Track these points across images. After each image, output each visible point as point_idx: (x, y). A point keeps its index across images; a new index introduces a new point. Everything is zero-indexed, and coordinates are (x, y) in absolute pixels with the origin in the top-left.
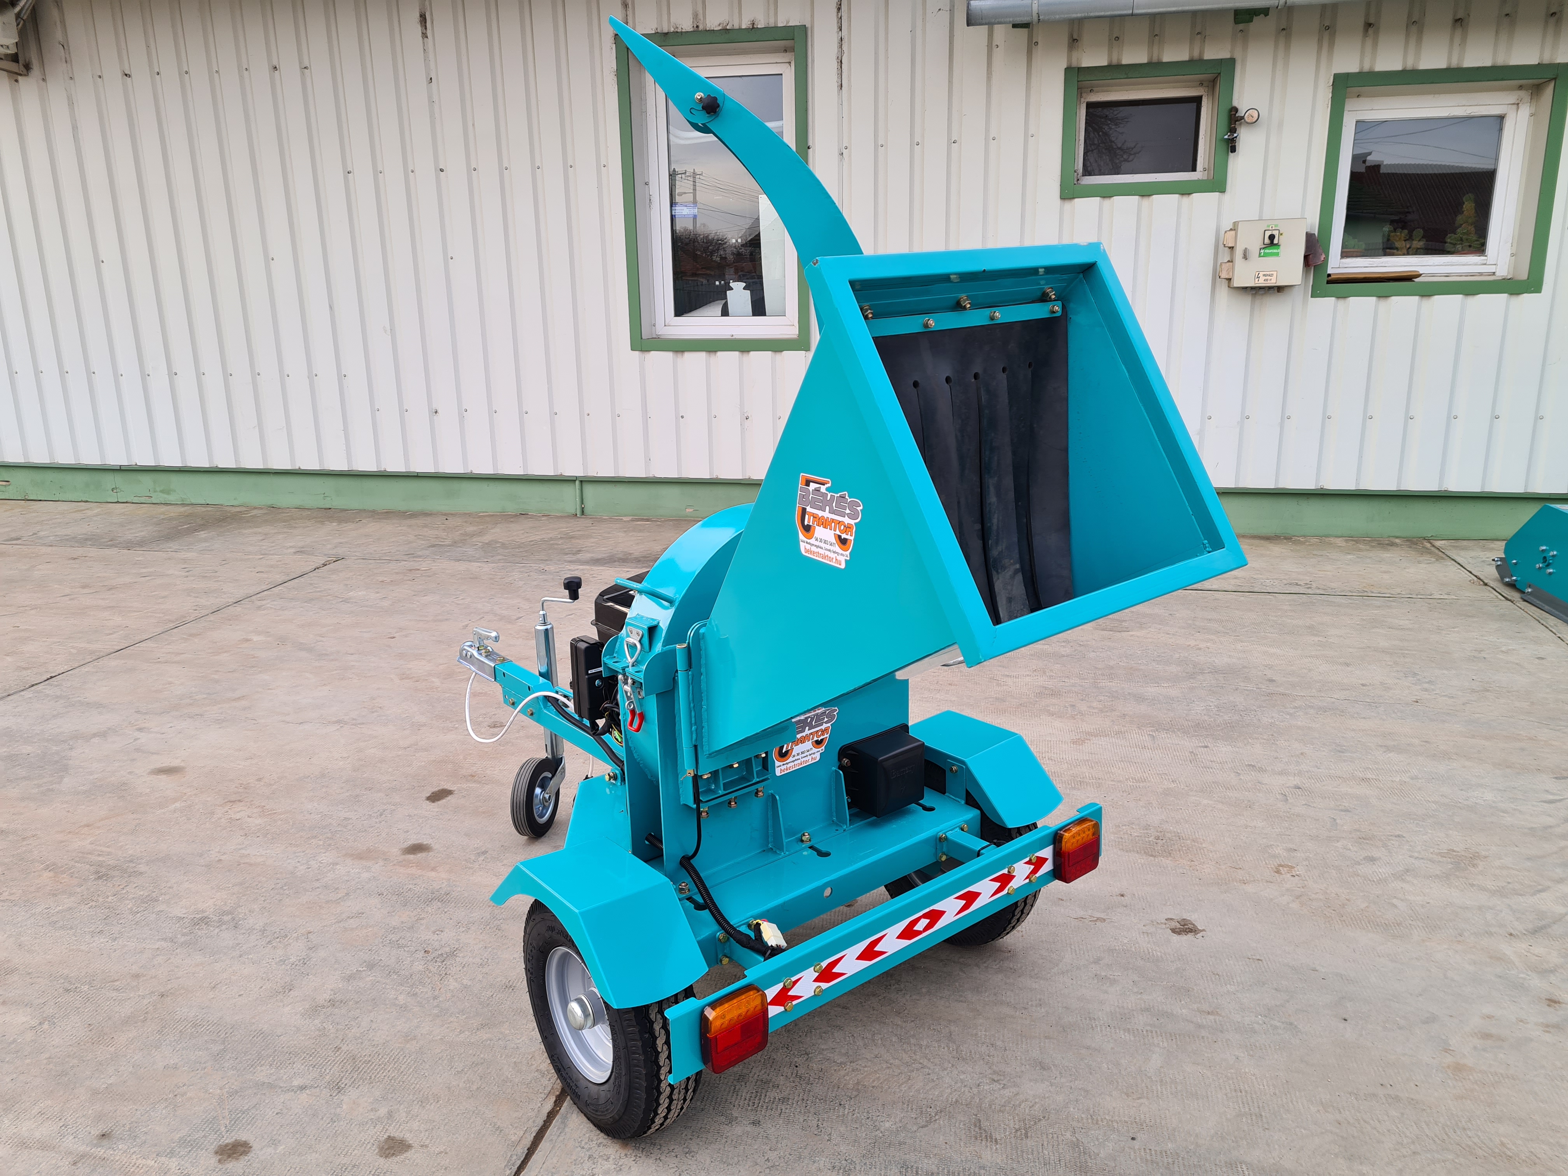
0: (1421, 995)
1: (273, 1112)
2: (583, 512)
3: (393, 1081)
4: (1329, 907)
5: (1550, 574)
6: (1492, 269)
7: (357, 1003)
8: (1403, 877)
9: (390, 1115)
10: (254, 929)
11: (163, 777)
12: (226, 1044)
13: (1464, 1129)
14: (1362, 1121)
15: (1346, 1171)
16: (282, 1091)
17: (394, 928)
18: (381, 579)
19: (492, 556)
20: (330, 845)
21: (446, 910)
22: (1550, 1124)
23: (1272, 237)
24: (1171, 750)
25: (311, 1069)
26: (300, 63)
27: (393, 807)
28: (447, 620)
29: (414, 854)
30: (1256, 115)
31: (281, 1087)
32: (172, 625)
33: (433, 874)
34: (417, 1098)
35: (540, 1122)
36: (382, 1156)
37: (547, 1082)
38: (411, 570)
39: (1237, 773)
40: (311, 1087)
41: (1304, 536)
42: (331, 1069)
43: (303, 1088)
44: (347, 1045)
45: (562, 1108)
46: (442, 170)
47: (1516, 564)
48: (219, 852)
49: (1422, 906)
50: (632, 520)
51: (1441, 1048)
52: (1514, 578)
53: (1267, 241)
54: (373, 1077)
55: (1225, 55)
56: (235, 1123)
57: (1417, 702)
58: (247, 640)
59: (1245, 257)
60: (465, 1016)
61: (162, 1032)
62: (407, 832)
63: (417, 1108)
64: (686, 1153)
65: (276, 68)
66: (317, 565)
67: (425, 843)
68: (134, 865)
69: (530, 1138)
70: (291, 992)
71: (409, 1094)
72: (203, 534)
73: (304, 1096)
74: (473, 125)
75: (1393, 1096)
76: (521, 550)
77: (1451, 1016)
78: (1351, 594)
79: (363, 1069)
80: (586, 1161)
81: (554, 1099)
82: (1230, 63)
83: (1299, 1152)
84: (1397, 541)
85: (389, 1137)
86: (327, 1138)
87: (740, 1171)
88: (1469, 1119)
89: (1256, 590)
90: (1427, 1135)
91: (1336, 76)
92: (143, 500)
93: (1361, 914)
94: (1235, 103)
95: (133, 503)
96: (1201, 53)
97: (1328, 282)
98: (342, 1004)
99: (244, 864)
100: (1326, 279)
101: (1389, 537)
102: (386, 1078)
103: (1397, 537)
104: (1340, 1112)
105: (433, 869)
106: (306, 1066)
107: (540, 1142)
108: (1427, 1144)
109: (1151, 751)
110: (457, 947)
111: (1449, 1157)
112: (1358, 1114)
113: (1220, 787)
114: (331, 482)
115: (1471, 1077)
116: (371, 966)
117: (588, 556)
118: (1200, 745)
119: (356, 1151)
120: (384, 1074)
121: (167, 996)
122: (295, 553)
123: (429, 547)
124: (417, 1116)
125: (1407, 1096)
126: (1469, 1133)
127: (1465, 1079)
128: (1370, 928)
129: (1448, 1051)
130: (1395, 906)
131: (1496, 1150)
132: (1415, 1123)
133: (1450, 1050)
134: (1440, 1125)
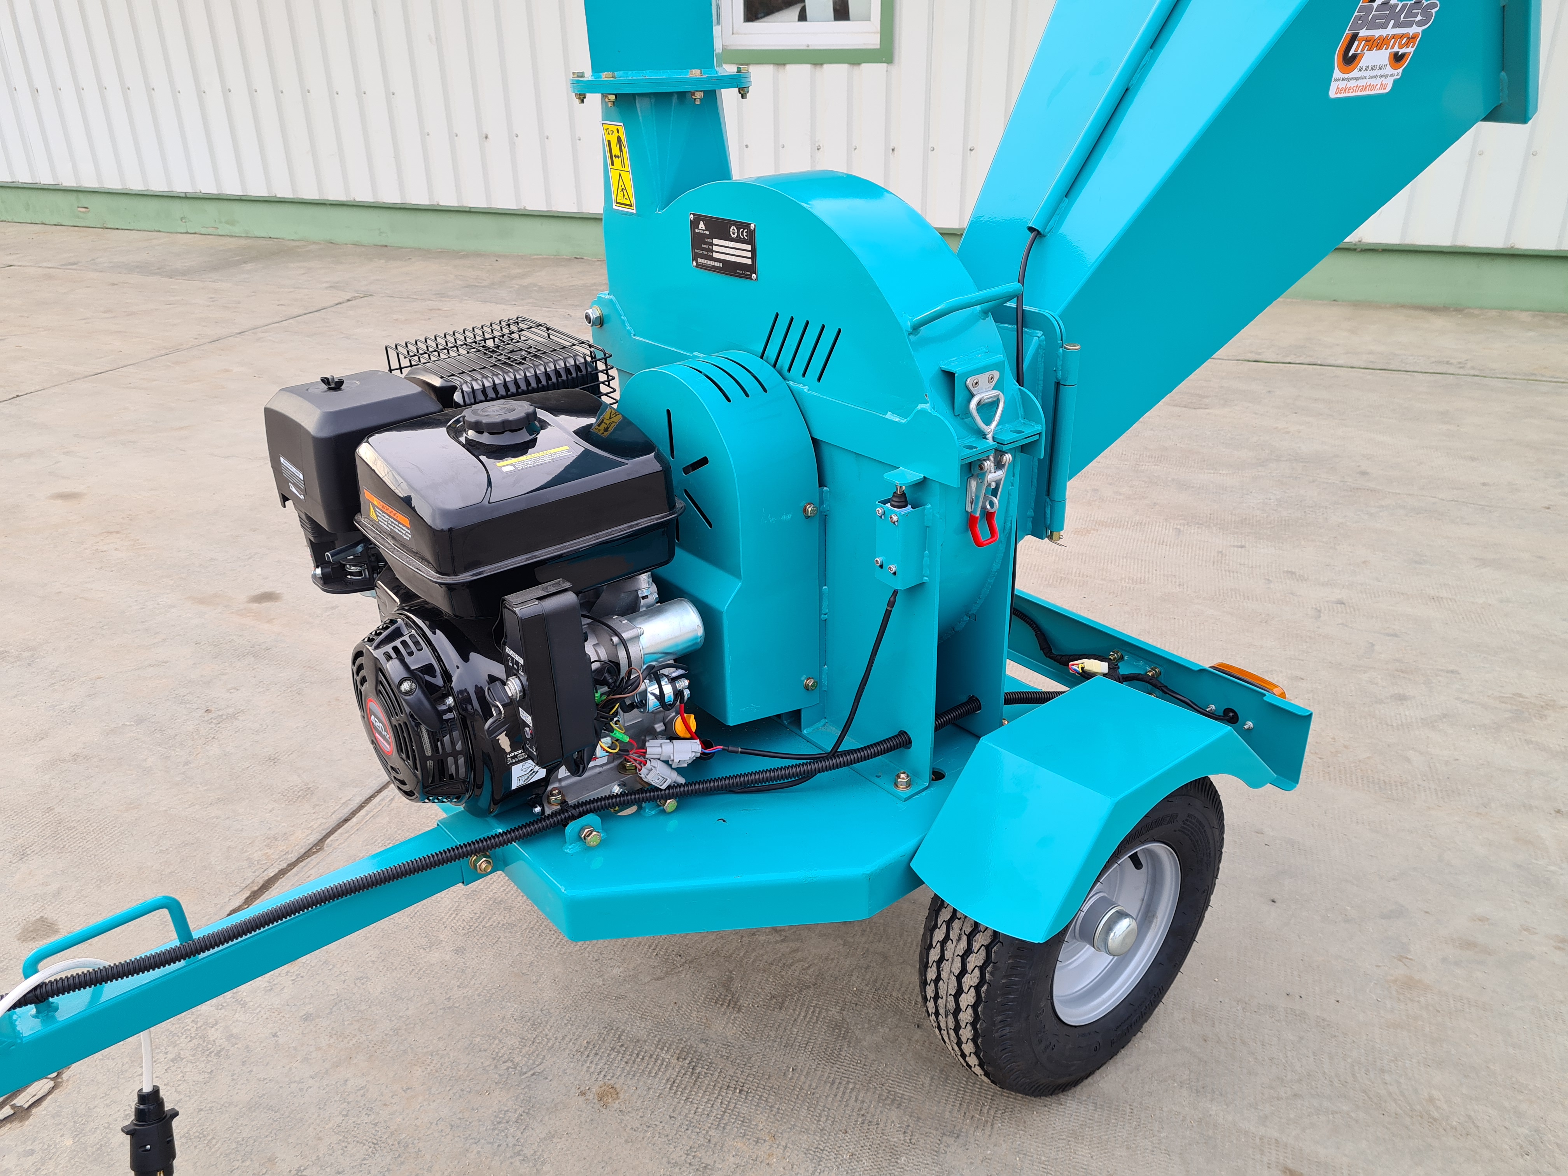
0: (1394, 879)
3: (85, 854)
4: (1316, 753)
7: (101, 760)
8: (1435, 724)
9: (59, 892)
10: (46, 669)
11: (59, 502)
13: (1382, 1071)
15: (1187, 1109)
17: (190, 681)
19: (523, 300)
20: (178, 586)
21: (255, 667)
22: (1514, 1080)
24: (1194, 548)
25: (9, 829)
29: (259, 602)
32: (163, 352)
33: (266, 626)
34: (98, 876)
36: (19, 938)
37: (251, 874)
38: (431, 310)
39: (1268, 580)
41: (1481, 308)
42: (28, 832)
44: (63, 807)
48: (64, 584)
49: (1447, 763)
51: (1394, 955)
54: (67, 846)
57: (1548, 508)
58: (227, 371)
60: (206, 788)
62: (267, 578)
63: (92, 887)
66: (340, 300)
67: (278, 592)
70: (42, 741)
71: (93, 871)
72: (249, 266)
75: (1297, 1012)
76: (557, 294)
77: (1427, 912)
78: (1514, 377)
79: (63, 835)
81: (248, 895)
83: (1132, 1072)
85: (42, 917)
87: (408, 1009)
88: (1396, 1058)
89: (1391, 367)
90: (1325, 1073)
92: (210, 231)
93: (1355, 766)
95: (201, 234)
98: (85, 760)
99: (81, 598)
102: (80, 848)
104: (1213, 1025)
105: (270, 621)
108: (1319, 1086)
109: (1168, 547)
110: (243, 708)
111: (1344, 1108)
113: (1238, 595)
114: (385, 215)
115: (1422, 999)
116: (140, 721)
118: (1236, 544)
122: (327, 288)
123: (463, 287)
124: (86, 897)
125: (1318, 1014)
126: (1387, 1077)
127: (1412, 1000)
128: (1361, 785)
129: (1404, 960)
130: (1408, 760)
131: (1418, 1107)
132: (1314, 1054)
133: (1407, 958)
134: (1349, 1060)
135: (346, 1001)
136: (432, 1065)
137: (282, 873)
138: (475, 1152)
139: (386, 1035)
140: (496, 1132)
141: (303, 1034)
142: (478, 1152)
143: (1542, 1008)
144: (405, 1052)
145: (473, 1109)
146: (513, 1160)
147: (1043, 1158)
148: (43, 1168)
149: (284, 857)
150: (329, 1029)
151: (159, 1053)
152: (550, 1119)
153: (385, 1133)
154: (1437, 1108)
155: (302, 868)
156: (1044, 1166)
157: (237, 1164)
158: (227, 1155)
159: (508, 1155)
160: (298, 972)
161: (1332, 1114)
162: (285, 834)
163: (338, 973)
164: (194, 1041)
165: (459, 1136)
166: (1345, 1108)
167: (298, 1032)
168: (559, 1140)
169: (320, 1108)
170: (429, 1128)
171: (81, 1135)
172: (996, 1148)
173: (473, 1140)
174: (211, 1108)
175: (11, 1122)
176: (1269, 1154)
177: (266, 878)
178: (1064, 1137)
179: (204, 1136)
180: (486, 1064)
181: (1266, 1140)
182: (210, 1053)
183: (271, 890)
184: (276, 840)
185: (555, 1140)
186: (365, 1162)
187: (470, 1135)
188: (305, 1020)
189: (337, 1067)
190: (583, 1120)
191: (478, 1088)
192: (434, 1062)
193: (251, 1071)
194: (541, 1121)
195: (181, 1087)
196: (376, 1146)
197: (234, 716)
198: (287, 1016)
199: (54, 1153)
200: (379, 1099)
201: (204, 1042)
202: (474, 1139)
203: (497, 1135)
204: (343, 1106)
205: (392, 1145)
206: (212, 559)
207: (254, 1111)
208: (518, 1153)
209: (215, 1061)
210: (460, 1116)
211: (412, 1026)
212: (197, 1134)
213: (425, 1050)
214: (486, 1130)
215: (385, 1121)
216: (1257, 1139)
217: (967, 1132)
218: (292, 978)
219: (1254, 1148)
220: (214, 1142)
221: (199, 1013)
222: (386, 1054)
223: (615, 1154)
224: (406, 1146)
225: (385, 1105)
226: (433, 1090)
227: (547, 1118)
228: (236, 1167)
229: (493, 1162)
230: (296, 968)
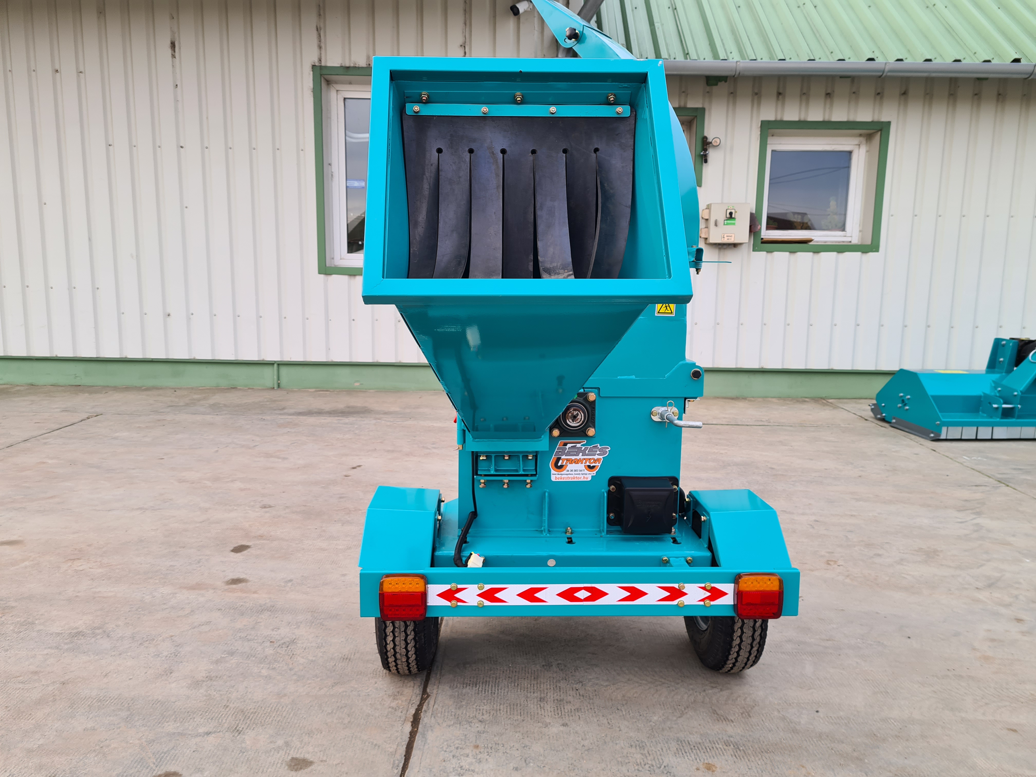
0: (945, 622)
1: (190, 751)
2: (279, 386)
3: (280, 723)
4: (868, 580)
5: (907, 410)
6: (849, 239)
7: (229, 677)
8: (901, 563)
9: (287, 744)
10: (125, 637)
11: (7, 547)
12: (132, 711)
16: (192, 736)
17: (240, 629)
18: (138, 425)
20: (165, 582)
23: (731, 214)
25: (210, 721)
26: (77, 69)
27: (207, 557)
28: (200, 448)
29: (235, 584)
30: (718, 141)
31: (190, 734)
33: (255, 596)
34: (304, 732)
35: (406, 739)
36: (292, 770)
37: (400, 714)
38: (159, 420)
40: (215, 732)
42: (226, 719)
43: (208, 734)
44: (233, 703)
45: (419, 729)
46: (182, 147)
47: (884, 406)
48: (74, 591)
50: (316, 391)
51: (971, 648)
52: (884, 415)
53: (728, 216)
54: (263, 721)
55: (699, 105)
56: (161, 760)
58: (44, 463)
59: (716, 225)
61: (73, 707)
62: (224, 571)
64: (524, 747)
65: (57, 71)
66: (82, 418)
67: (241, 577)
68: (4, 602)
69: (403, 749)
70: (172, 674)
73: (211, 738)
74: (207, 118)
77: (968, 632)
79: (253, 717)
81: (410, 724)
82: (702, 111)
83: (920, 710)
84: (807, 399)
85: (292, 758)
86: (242, 763)
88: (1007, 684)
90: (988, 694)
91: (762, 122)
93: (888, 583)
94: (706, 134)
96: (686, 103)
97: (762, 243)
98: (218, 679)
99: (98, 597)
100: (760, 241)
101: (801, 397)
102: (274, 721)
103: (806, 398)
104: (932, 686)
105: (255, 592)
106: (205, 719)
107: (412, 751)
110: (294, 637)
114: (81, 366)
115: (995, 662)
116: (232, 653)
117: (292, 411)
119: (269, 770)
120: (271, 719)
121: (68, 683)
122: (63, 411)
123: (168, 407)
124: (309, 743)
125: (966, 674)
126: (1011, 690)
128: (897, 590)
131: (1030, 698)
132: (978, 688)
133: (976, 649)
134: (992, 688)
137: (419, 709)
149: (410, 703)
161: (1005, 707)
166: (1007, 704)
177: (412, 715)
180: (636, 768)
181: (991, 721)
197: (293, 642)
219: (990, 725)
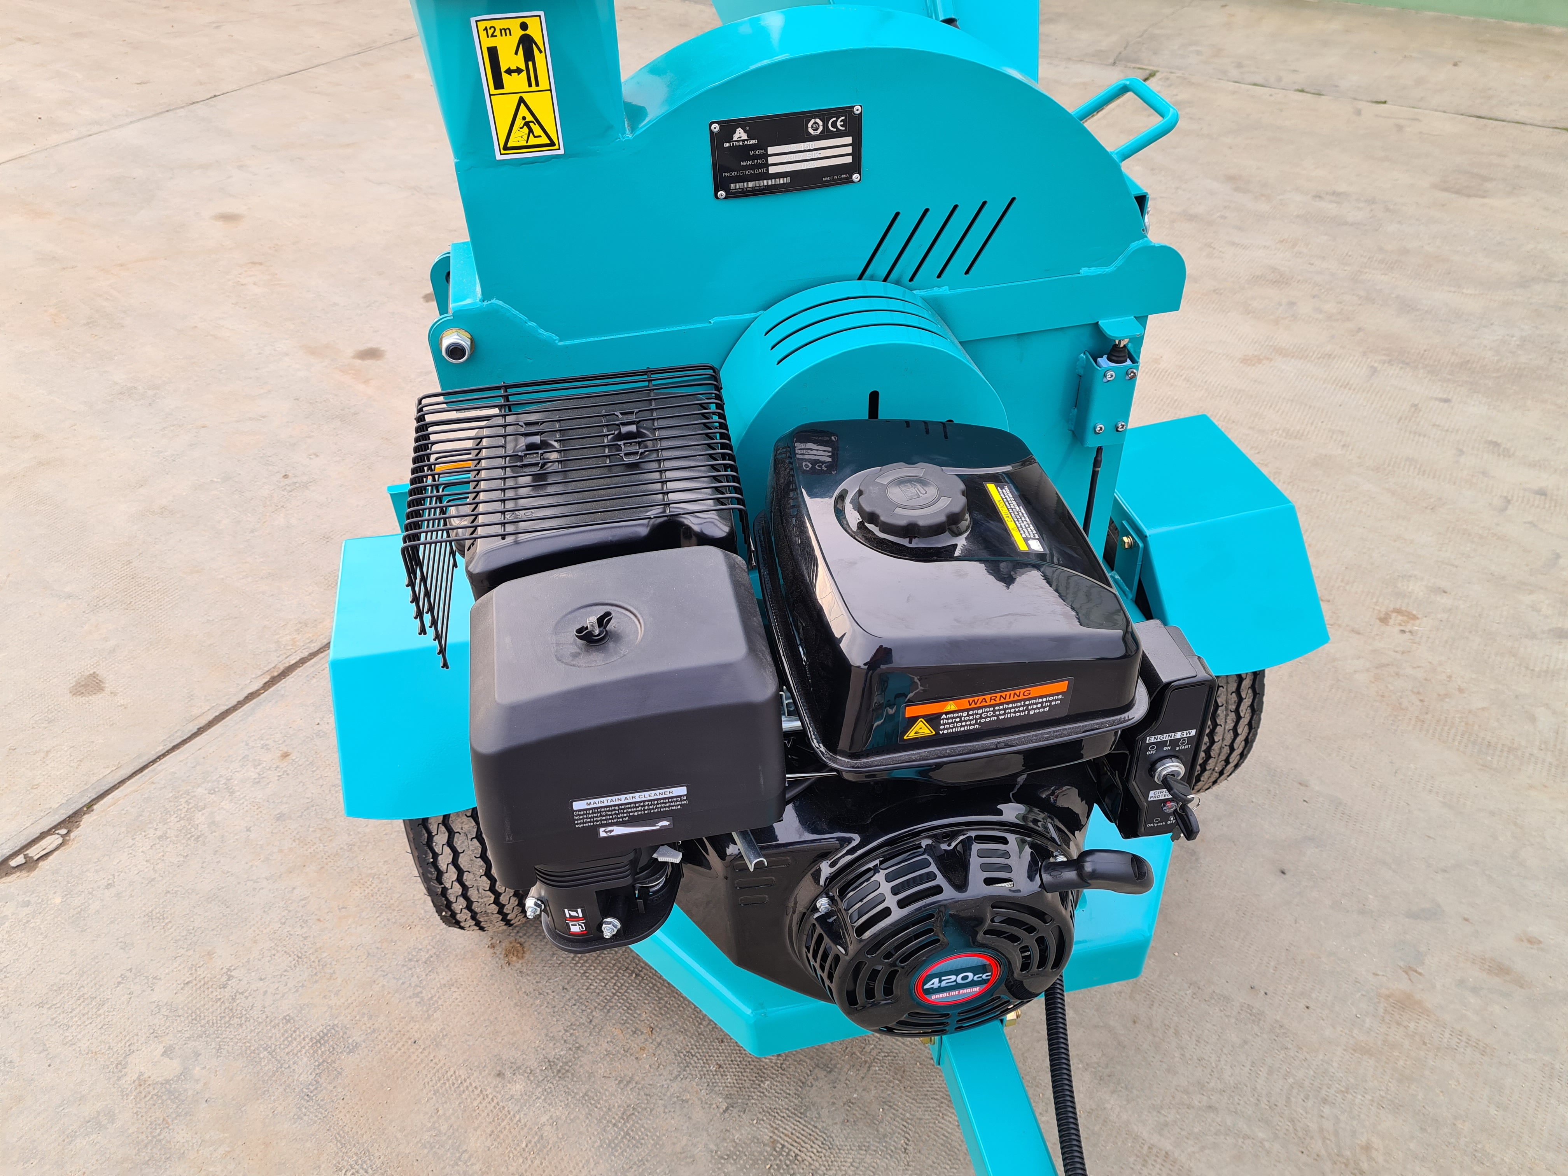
0: (1445, 871)
3: (145, 613)
4: (1419, 693)
7: (183, 516)
9: (114, 649)
10: (162, 411)
11: (220, 224)
12: (50, 529)
14: (1172, 1030)
16: (51, 594)
17: (279, 441)
20: (298, 331)
21: (339, 432)
22: (1479, 1146)
24: (1383, 397)
25: (90, 578)
29: (363, 359)
31: (53, 590)
32: (357, 50)
33: (362, 387)
34: (150, 639)
35: (233, 702)
36: (71, 692)
39: (1461, 450)
40: (77, 597)
42: (108, 583)
43: (69, 596)
44: (139, 561)
45: (266, 693)
48: (201, 318)
51: (1402, 964)
54: (133, 602)
60: (261, 560)
62: (377, 332)
63: (142, 649)
67: (383, 349)
68: (124, 316)
69: (210, 717)
70: (140, 489)
71: (147, 632)
73: (63, 605)
75: (1254, 1011)
77: (1466, 920)
79: (134, 590)
80: (237, 761)
81: (266, 680)
83: (1038, 1041)
85: (94, 673)
86: (45, 657)
88: (1347, 1089)
90: (1255, 1089)
93: (1461, 718)
98: (173, 514)
99: (212, 335)
102: (143, 607)
104: (1151, 1006)
105: (366, 382)
106: (90, 573)
107: (217, 724)
108: (1242, 1103)
109: (1351, 391)
110: (316, 477)
112: (1176, 1019)
113: (1412, 467)
115: (1412, 1025)
116: (229, 478)
119: (56, 679)
120: (146, 602)
121: (43, 465)
124: (135, 658)
125: (1278, 1018)
126: (1327, 1110)
127: (1398, 1024)
128: (1456, 743)
129: (1411, 973)
130: (1533, 719)
131: (1348, 1153)
132: (1253, 1064)
133: (1416, 971)
134: (1291, 1080)
135: (317, 807)
136: (371, 888)
137: (303, 661)
138: (380, 985)
139: (341, 849)
140: (405, 968)
141: (272, 833)
142: (383, 986)
143: (1557, 1066)
144: (352, 869)
145: (392, 941)
146: (410, 1001)
147: (908, 1115)
148: (32, 921)
149: (308, 645)
150: (295, 832)
151: (150, 828)
152: (456, 966)
153: (311, 948)
154: (1370, 1159)
155: (320, 660)
156: (905, 1124)
157: (182, 951)
158: (177, 941)
159: (408, 994)
160: (285, 769)
161: (1244, 1138)
162: (316, 620)
163: (319, 776)
164: (182, 822)
165: (371, 966)
166: (1261, 1135)
167: (268, 830)
168: (456, 990)
169: (264, 911)
170: (348, 952)
171: (69, 896)
172: (864, 1093)
173: (382, 973)
174: (176, 892)
175: (21, 871)
176: (1151, 1167)
177: (287, 665)
178: (938, 1097)
179: (164, 918)
180: (416, 898)
181: (1155, 1151)
182: (191, 837)
183: (288, 677)
184: (306, 626)
185: (453, 989)
186: (285, 973)
187: (381, 967)
188: (278, 819)
189: (291, 872)
190: (484, 973)
191: (403, 920)
192: (374, 885)
193: (219, 862)
194: (447, 966)
195: (159, 866)
196: (300, 960)
197: (305, 486)
198: (264, 812)
199: (45, 908)
200: (316, 913)
201: (189, 824)
202: (384, 971)
203: (405, 972)
204: (283, 914)
205: (313, 962)
206: (335, 304)
207: (210, 903)
208: (417, 995)
209: (193, 845)
210: (379, 945)
211: (366, 844)
212: (158, 915)
213: (370, 871)
214: (397, 964)
215: (314, 937)
216: (1146, 1147)
217: (841, 1069)
218: (279, 774)
219: (1137, 1156)
220: (170, 925)
221: (193, 794)
222: (335, 868)
223: (502, 1014)
224: (324, 966)
225: (319, 920)
226: (364, 914)
227: (452, 965)
228: (180, 955)
229: (393, 999)
230: (285, 764)
